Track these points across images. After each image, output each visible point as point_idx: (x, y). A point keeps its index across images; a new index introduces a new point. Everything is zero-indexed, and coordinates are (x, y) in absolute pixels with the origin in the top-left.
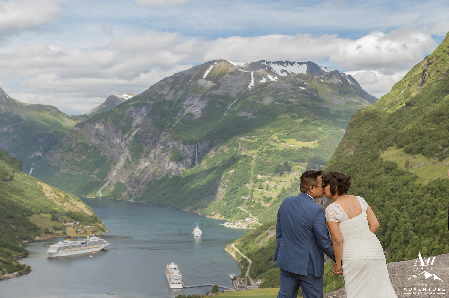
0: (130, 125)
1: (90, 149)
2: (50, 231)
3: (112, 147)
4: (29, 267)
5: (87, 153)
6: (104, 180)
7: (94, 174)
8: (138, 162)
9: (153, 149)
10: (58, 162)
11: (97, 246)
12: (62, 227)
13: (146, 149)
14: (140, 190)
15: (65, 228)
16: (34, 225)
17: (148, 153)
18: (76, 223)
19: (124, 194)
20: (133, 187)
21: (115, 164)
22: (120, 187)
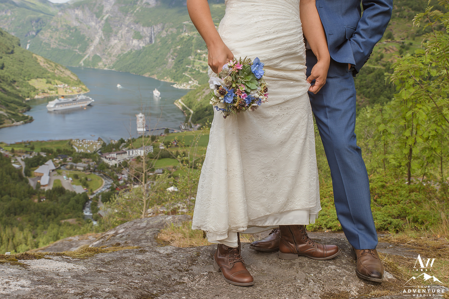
0: (102, 11)
1: (72, 29)
2: (46, 91)
3: (89, 28)
4: (32, 118)
5: (70, 32)
6: (85, 53)
7: (76, 49)
8: (109, 40)
9: (120, 30)
10: (48, 39)
11: (85, 102)
12: (55, 88)
13: (115, 30)
14: (112, 61)
15: (57, 89)
16: (33, 87)
17: (117, 33)
18: (65, 86)
19: (100, 64)
20: (107, 59)
21: (92, 41)
22: (96, 59)
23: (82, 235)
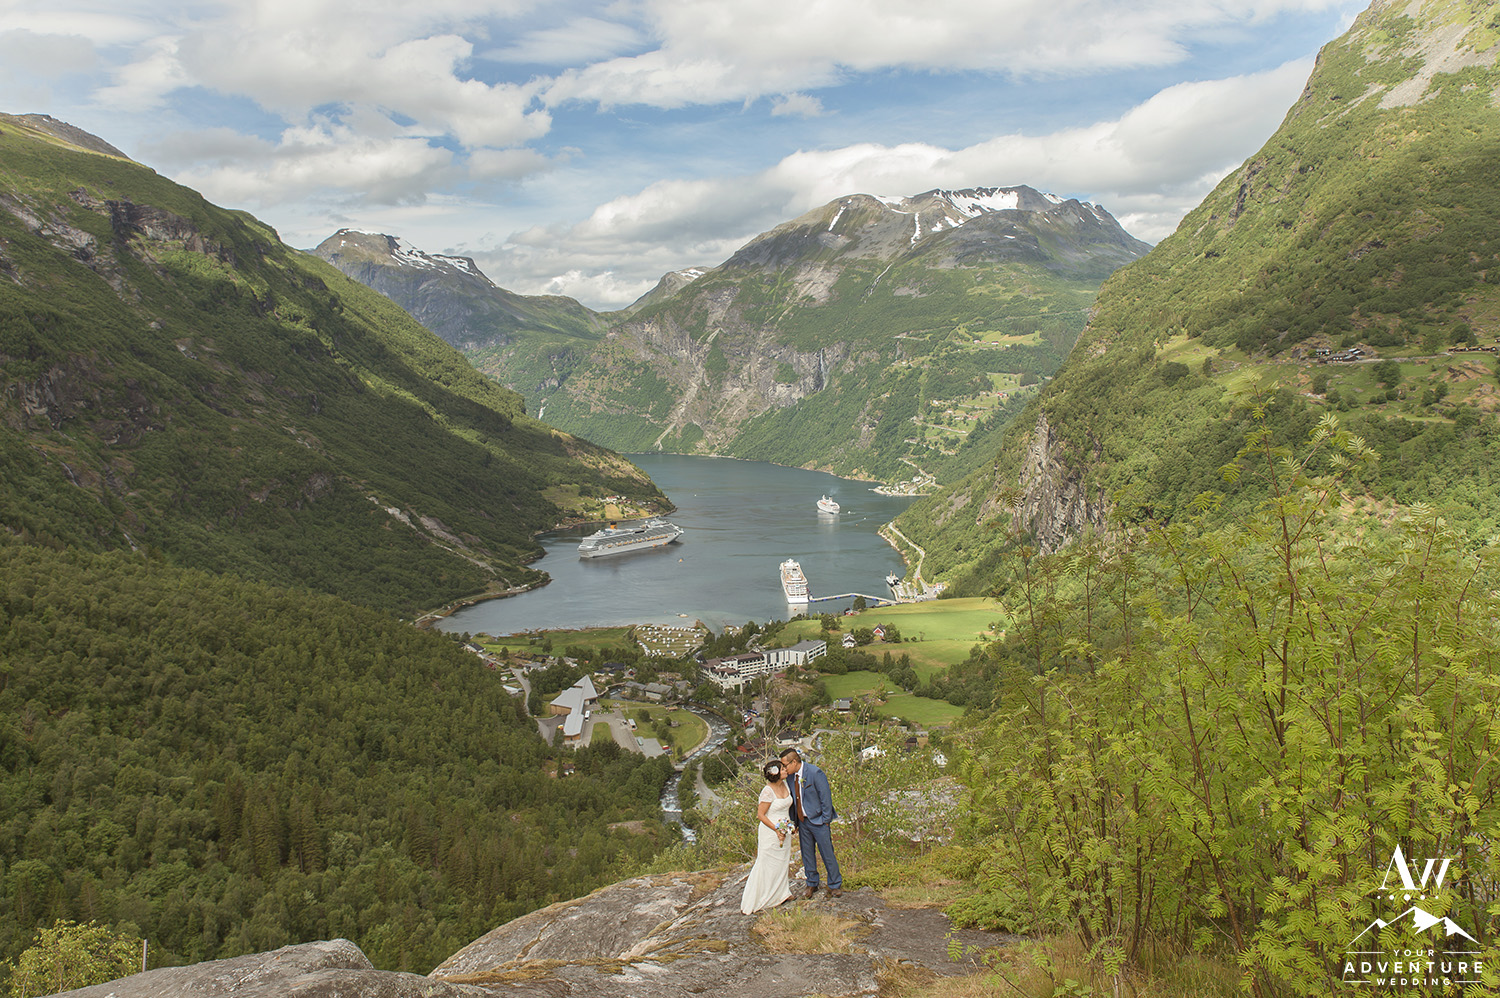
0: (703, 323)
1: (638, 369)
2: (578, 513)
3: (674, 364)
4: (547, 575)
5: (633, 376)
6: (665, 422)
7: (647, 412)
8: (721, 387)
9: (746, 363)
10: (585, 395)
11: (664, 535)
12: (598, 505)
13: (733, 364)
14: (727, 437)
15: (604, 506)
16: (550, 503)
17: (738, 371)
18: (620, 499)
19: (701, 444)
20: (715, 432)
21: (681, 393)
22: (692, 432)
23: (658, 873)
